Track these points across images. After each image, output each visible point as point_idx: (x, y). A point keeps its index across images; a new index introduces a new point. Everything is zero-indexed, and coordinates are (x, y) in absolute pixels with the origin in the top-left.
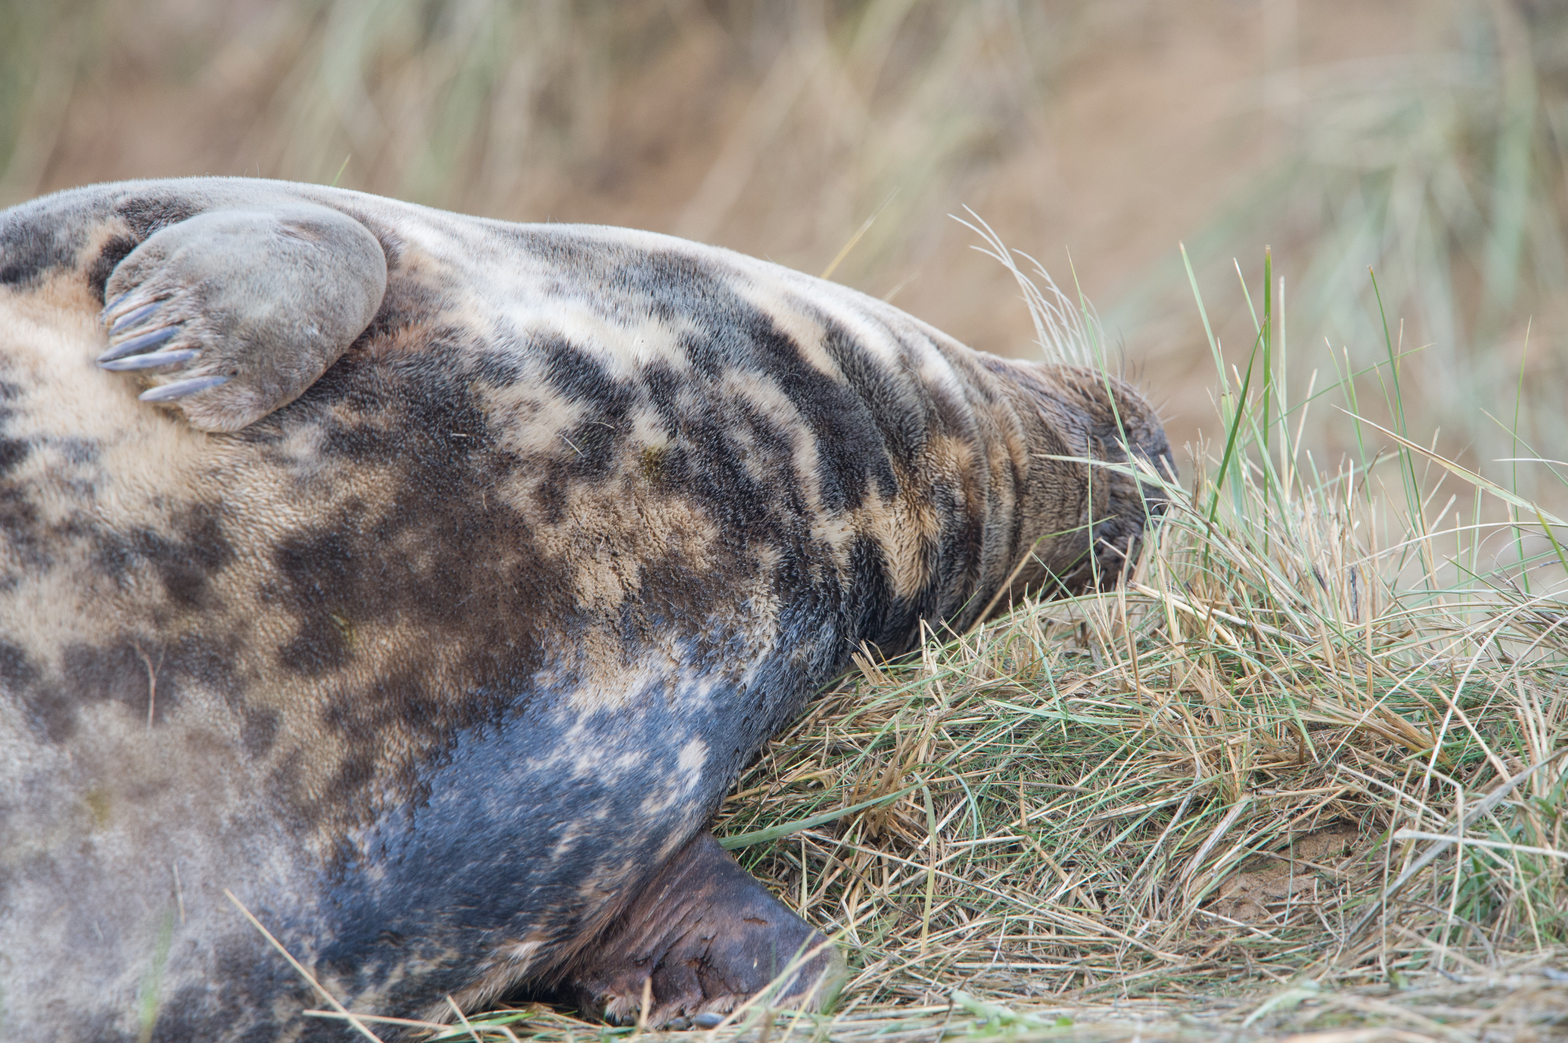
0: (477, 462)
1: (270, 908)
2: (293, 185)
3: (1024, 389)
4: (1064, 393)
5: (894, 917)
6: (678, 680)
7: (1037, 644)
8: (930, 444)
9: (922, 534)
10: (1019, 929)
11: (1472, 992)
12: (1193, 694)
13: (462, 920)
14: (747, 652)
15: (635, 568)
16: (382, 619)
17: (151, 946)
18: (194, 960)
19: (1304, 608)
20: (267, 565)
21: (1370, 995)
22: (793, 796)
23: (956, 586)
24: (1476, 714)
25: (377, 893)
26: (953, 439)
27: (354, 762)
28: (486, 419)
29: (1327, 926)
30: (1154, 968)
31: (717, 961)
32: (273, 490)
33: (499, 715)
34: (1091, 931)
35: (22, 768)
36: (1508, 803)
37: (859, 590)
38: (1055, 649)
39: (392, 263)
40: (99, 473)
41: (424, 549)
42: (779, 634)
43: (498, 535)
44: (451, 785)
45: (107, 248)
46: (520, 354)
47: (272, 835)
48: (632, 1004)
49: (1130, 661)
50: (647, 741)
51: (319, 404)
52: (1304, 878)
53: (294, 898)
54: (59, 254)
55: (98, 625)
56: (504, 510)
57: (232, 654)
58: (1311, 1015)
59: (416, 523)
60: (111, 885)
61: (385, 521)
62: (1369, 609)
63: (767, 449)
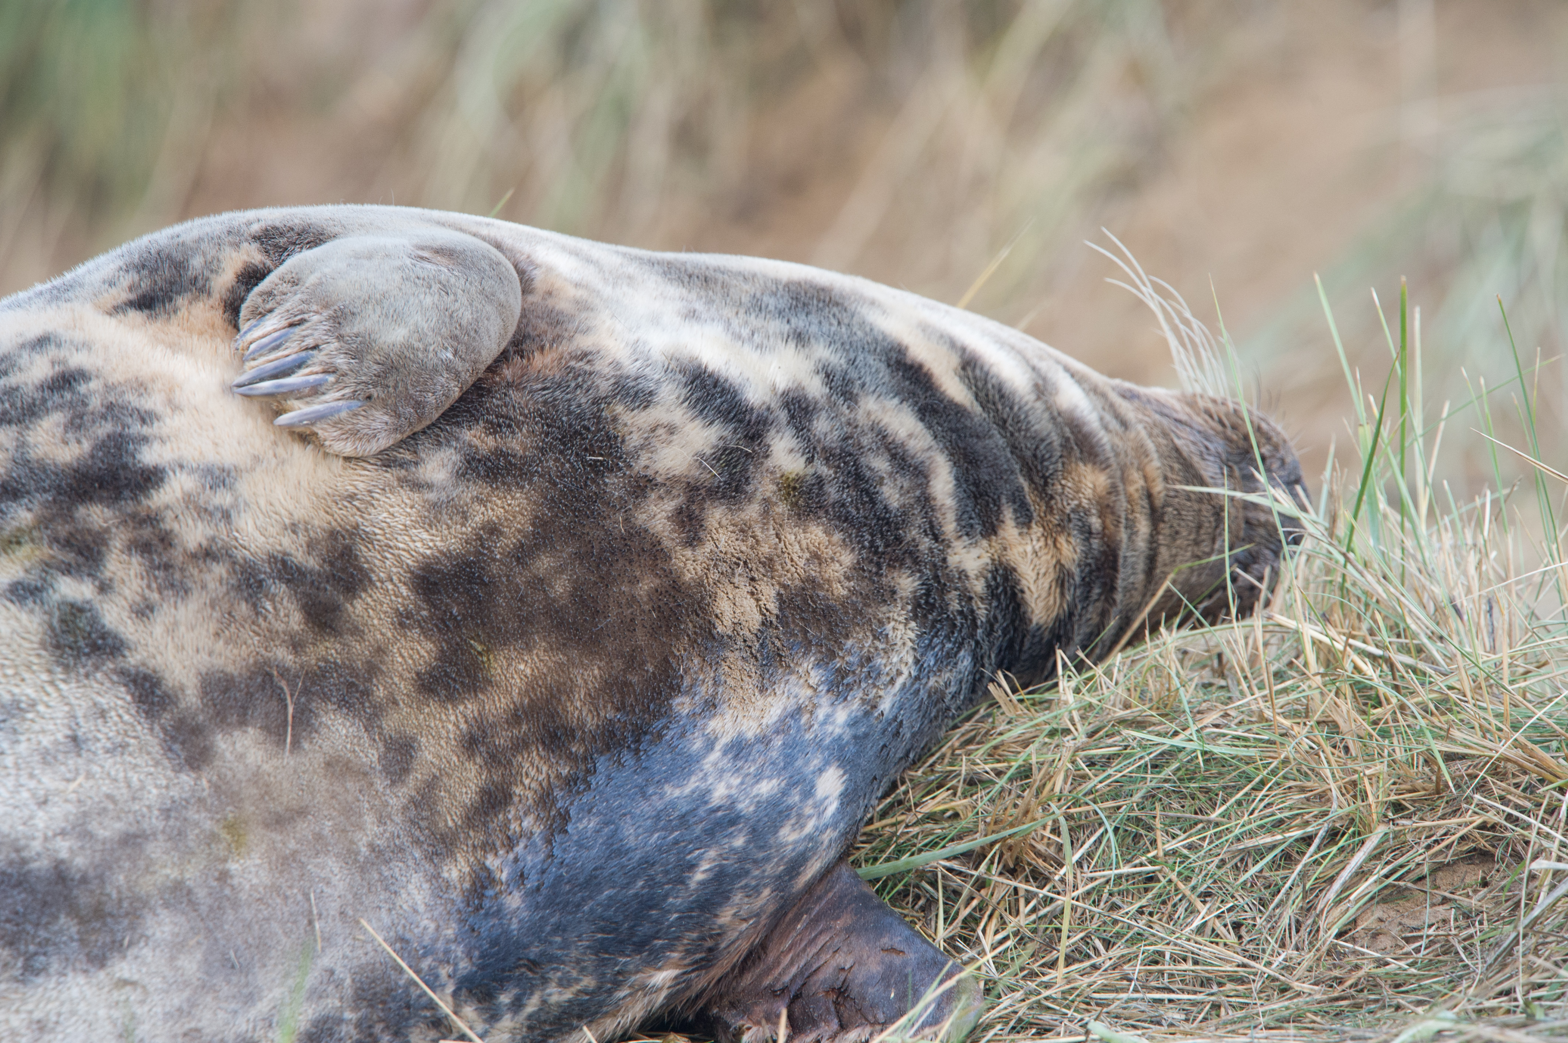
0: (614, 484)
1: (408, 936)
2: (427, 212)
3: (1157, 417)
4: (1199, 421)
5: (1031, 947)
6: (815, 706)
7: (1173, 674)
8: (1066, 471)
9: (1058, 562)
10: (1155, 959)
12: (1330, 725)
13: (600, 948)
14: (885, 679)
15: (773, 593)
16: (520, 644)
17: (287, 975)
18: (331, 987)
19: (1441, 638)
20: (404, 590)
21: (1506, 1025)
22: (929, 826)
23: (1092, 614)
25: (514, 920)
26: (1090, 466)
27: (493, 788)
28: (623, 441)
29: (1463, 956)
30: (1291, 999)
31: (854, 991)
32: (409, 515)
33: (638, 741)
34: (1227, 961)
35: (158, 796)
37: (995, 618)
38: (1191, 680)
39: (527, 287)
40: (236, 499)
41: (562, 573)
42: (917, 661)
43: (636, 558)
44: (590, 811)
45: (242, 275)
46: (656, 377)
47: (411, 863)
48: (768, 1034)
49: (1267, 692)
50: (784, 768)
51: (455, 429)
52: (1441, 908)
53: (432, 926)
54: (194, 281)
55: (235, 651)
56: (641, 533)
57: (370, 680)
59: (553, 547)
60: (247, 914)
61: (522, 545)
62: (1506, 640)
63: (904, 475)
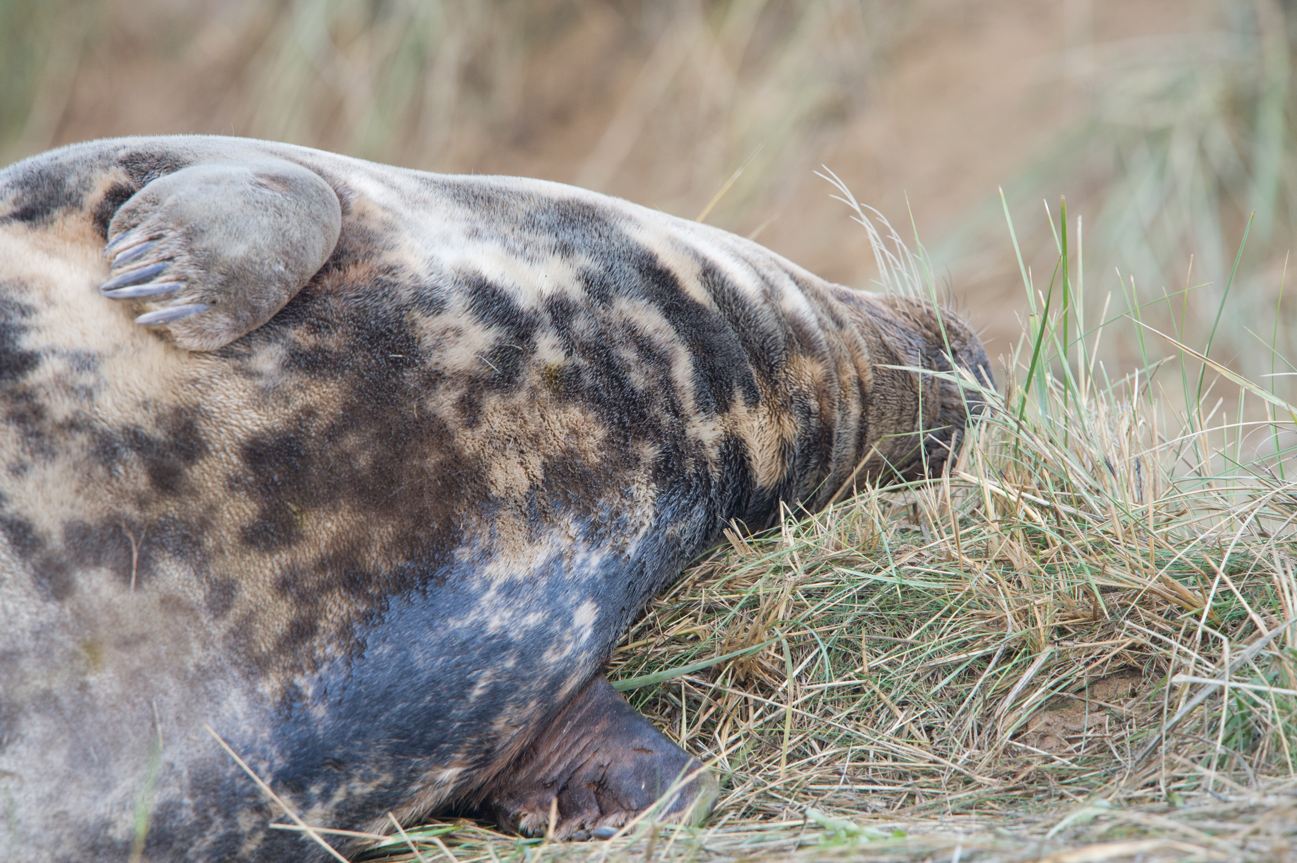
0: (411, 378)
1: (231, 738)
2: (261, 142)
3: (869, 316)
4: (900, 320)
5: (758, 747)
6: (573, 553)
7: (876, 521)
8: (789, 362)
9: (781, 436)
10: (861, 757)
11: (1236, 810)
12: (1006, 563)
13: (395, 751)
14: (630, 529)
15: (539, 462)
16: (328, 506)
17: (136, 768)
18: (172, 778)
19: (1098, 491)
20: (235, 459)
21: (1151, 812)
22: (674, 647)
23: (809, 480)
24: (1240, 579)
25: (320, 727)
26: (809, 358)
27: (301, 622)
28: (419, 342)
29: (1116, 754)
30: (973, 789)
31: (612, 784)
32: (242, 397)
33: (425, 584)
34: (921, 759)
35: (30, 621)
36: (1266, 653)
37: (727, 479)
38: (891, 526)
39: (345, 211)
40: (98, 380)
41: (365, 449)
42: (656, 515)
43: (426, 438)
44: (384, 640)
45: (110, 193)
46: (447, 288)
47: (230, 680)
48: (541, 820)
49: (953, 536)
50: (548, 603)
51: (283, 328)
52: (1097, 715)
53: (250, 731)
54: (69, 197)
55: (93, 506)
56: (431, 418)
57: (201, 533)
58: (1103, 828)
59: (358, 428)
60: (103, 717)
61: (333, 426)
62: (1151, 493)
63: (649, 363)
